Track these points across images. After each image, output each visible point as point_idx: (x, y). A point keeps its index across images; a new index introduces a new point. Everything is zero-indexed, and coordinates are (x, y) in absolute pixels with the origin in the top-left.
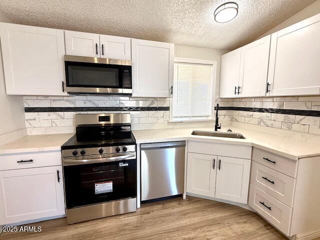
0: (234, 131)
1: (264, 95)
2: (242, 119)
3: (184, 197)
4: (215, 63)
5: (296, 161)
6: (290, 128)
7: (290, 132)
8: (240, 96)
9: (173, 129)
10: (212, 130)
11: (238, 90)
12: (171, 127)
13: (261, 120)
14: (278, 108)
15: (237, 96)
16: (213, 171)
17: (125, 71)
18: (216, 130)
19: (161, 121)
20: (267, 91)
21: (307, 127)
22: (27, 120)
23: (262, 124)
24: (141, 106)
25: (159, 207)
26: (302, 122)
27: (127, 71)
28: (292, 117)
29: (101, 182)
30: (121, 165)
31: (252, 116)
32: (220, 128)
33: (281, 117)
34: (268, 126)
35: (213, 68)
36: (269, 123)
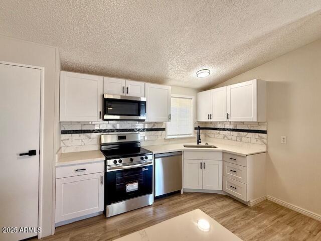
0: (210, 144)
1: (226, 121)
2: (213, 136)
3: (182, 193)
4: (194, 98)
5: (245, 157)
6: (241, 141)
7: (241, 143)
8: (212, 120)
9: (168, 144)
10: (196, 144)
11: (210, 116)
12: (167, 143)
13: (225, 136)
14: (233, 128)
15: (209, 120)
16: (201, 171)
17: (142, 104)
18: (198, 144)
19: (160, 138)
20: (228, 118)
21: (249, 139)
22: (62, 141)
23: (226, 138)
24: (146, 128)
25: (166, 200)
26: (247, 136)
27: (143, 105)
28: (241, 133)
29: (130, 183)
30: (144, 169)
31: (219, 133)
32: (200, 142)
33: (236, 133)
34: (229, 139)
35: (192, 101)
36: (230, 137)
